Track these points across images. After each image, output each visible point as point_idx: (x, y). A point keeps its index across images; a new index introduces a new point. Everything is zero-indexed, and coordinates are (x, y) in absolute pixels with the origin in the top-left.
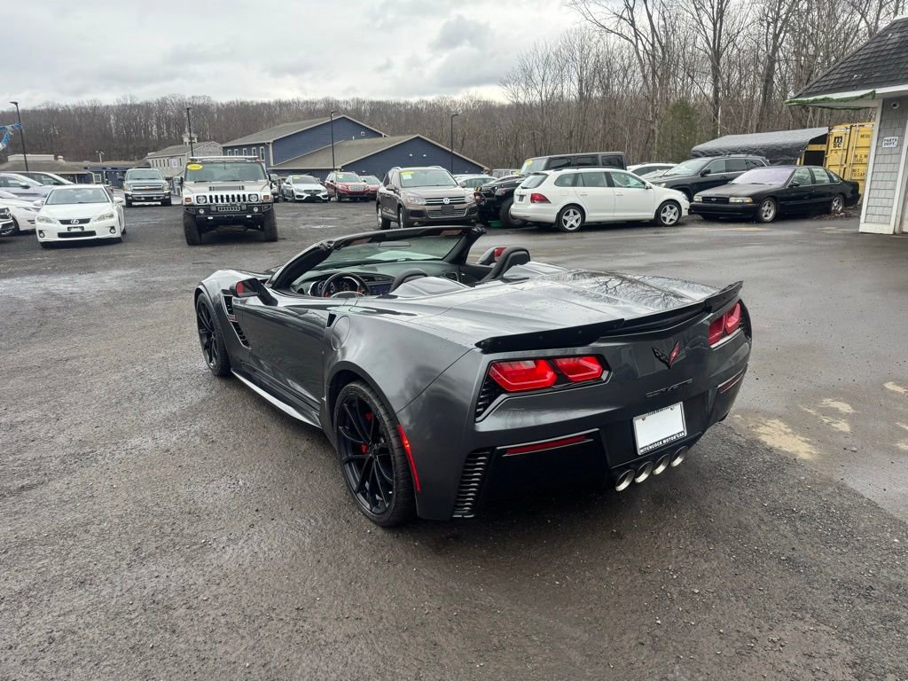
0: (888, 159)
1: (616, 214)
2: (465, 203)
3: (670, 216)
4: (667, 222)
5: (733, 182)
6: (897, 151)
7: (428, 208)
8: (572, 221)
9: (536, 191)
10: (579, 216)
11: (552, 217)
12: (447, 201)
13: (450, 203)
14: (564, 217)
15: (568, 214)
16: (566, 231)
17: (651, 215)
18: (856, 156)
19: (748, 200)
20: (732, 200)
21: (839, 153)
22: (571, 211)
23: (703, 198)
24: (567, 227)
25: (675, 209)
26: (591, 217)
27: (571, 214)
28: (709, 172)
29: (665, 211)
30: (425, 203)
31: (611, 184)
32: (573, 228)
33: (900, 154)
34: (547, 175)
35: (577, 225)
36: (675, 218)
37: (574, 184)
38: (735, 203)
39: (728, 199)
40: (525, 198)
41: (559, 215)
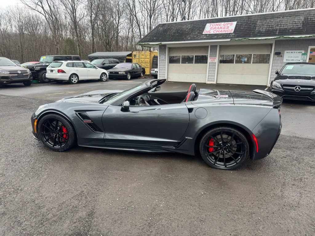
0: (163, 62)
1: (89, 77)
2: (27, 73)
3: (104, 78)
4: (104, 80)
5: (115, 67)
6: (165, 59)
7: (11, 75)
8: (75, 80)
9: (60, 68)
10: (77, 78)
11: (67, 78)
12: (20, 72)
13: (21, 73)
14: (72, 78)
15: (73, 77)
16: (73, 83)
17: (99, 78)
18: (141, 61)
19: (124, 73)
20: (119, 73)
21: (136, 59)
22: (74, 76)
23: (110, 72)
24: (73, 82)
25: (105, 76)
26: (81, 78)
27: (74, 77)
28: (105, 64)
29: (103, 76)
30: (9, 73)
31: (85, 67)
32: (75, 82)
33: (165, 60)
34: (62, 63)
35: (76, 81)
36: (106, 79)
37: (73, 66)
38: (121, 74)
39: (118, 73)
40: (54, 71)
41: (70, 77)
